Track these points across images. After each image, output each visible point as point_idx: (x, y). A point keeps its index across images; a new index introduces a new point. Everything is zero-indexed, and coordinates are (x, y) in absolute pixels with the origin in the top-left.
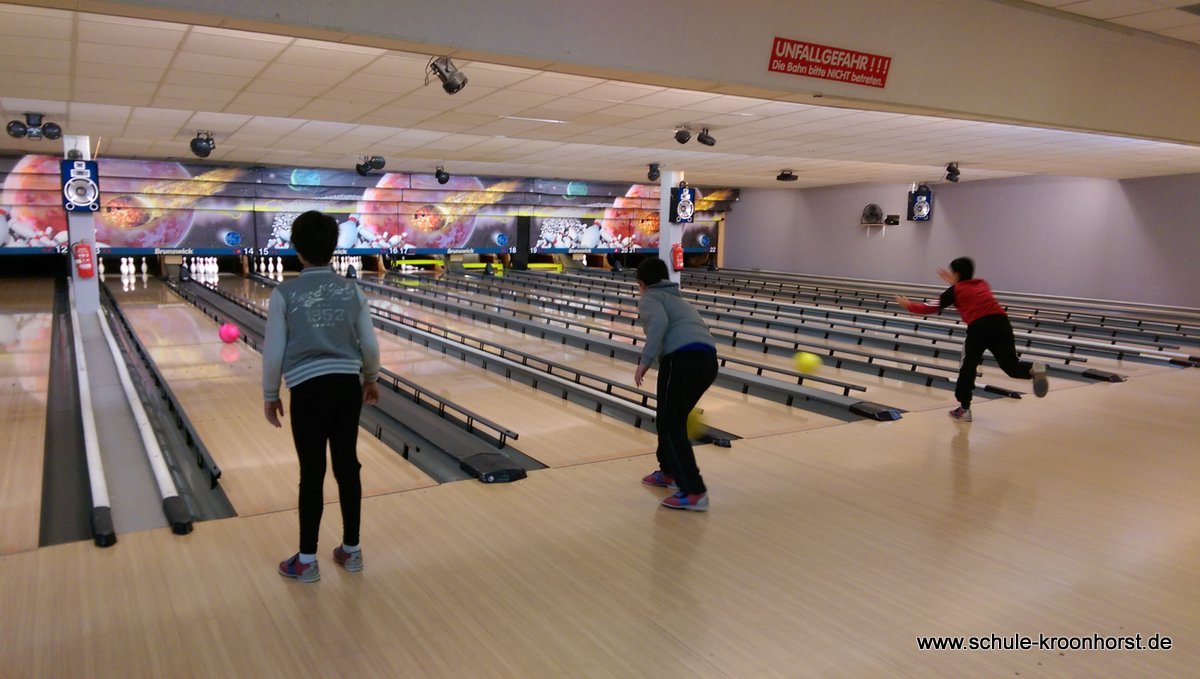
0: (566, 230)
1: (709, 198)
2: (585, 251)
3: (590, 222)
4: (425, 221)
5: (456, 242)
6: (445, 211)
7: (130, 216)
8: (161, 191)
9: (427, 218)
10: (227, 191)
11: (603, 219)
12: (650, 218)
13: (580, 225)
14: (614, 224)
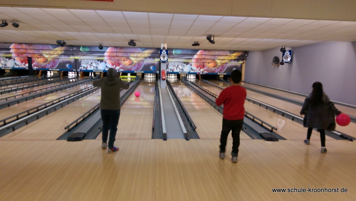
3: (187, 63)
4: (127, 62)
5: (138, 69)
6: (133, 59)
7: (43, 60)
8: (47, 53)
9: (128, 61)
10: (65, 53)
11: (192, 62)
12: (211, 62)
13: (183, 64)
14: (196, 64)
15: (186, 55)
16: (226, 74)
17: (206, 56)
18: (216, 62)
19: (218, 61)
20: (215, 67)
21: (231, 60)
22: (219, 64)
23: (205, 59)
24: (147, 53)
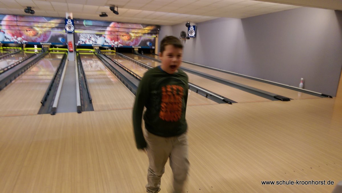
0: (90, 38)
1: (147, 28)
2: (99, 46)
3: (100, 35)
5: (44, 40)
6: (37, 29)
9: (31, 32)
11: (105, 35)
12: (125, 35)
13: (96, 37)
14: (110, 36)
15: (98, 27)
16: (140, 47)
17: (120, 29)
18: (130, 34)
19: (132, 35)
20: (129, 40)
21: (145, 34)
22: (133, 37)
23: (119, 31)
24: (54, 23)
